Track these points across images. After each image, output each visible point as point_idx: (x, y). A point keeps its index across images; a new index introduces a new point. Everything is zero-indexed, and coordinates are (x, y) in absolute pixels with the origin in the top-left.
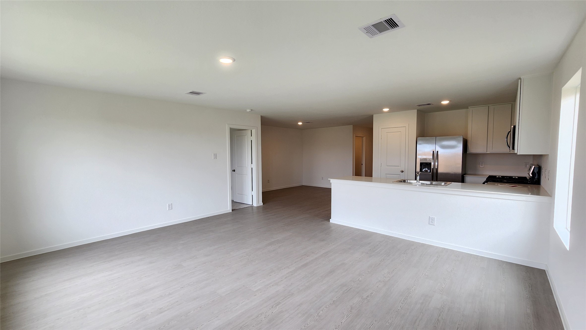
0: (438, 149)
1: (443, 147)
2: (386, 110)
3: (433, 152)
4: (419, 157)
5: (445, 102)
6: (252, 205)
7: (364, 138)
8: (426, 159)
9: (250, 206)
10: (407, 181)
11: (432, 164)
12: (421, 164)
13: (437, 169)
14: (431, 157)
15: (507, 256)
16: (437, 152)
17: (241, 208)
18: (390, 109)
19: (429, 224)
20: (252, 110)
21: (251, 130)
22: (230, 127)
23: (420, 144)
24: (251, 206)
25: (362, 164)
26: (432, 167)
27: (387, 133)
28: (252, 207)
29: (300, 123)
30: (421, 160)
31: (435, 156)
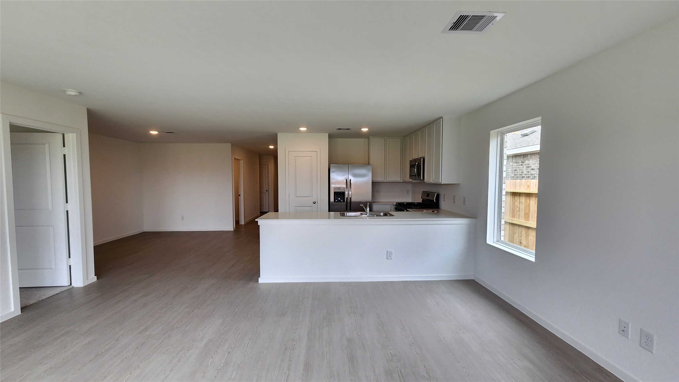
0: (351, 177)
1: (355, 176)
2: (303, 129)
3: (347, 180)
4: (332, 186)
5: (365, 130)
6: (71, 287)
7: (242, 162)
8: (339, 188)
9: (65, 289)
10: (346, 214)
11: (347, 193)
12: (335, 193)
13: (351, 198)
14: (345, 186)
15: (450, 275)
16: (350, 180)
17: (43, 298)
18: (308, 128)
19: (387, 259)
20: (80, 93)
21: (63, 135)
22: (12, 121)
23: (333, 172)
24: (67, 288)
25: (240, 195)
26: (346, 196)
27: (295, 157)
28: (70, 291)
29: (154, 133)
30: (334, 188)
31: (348, 183)
